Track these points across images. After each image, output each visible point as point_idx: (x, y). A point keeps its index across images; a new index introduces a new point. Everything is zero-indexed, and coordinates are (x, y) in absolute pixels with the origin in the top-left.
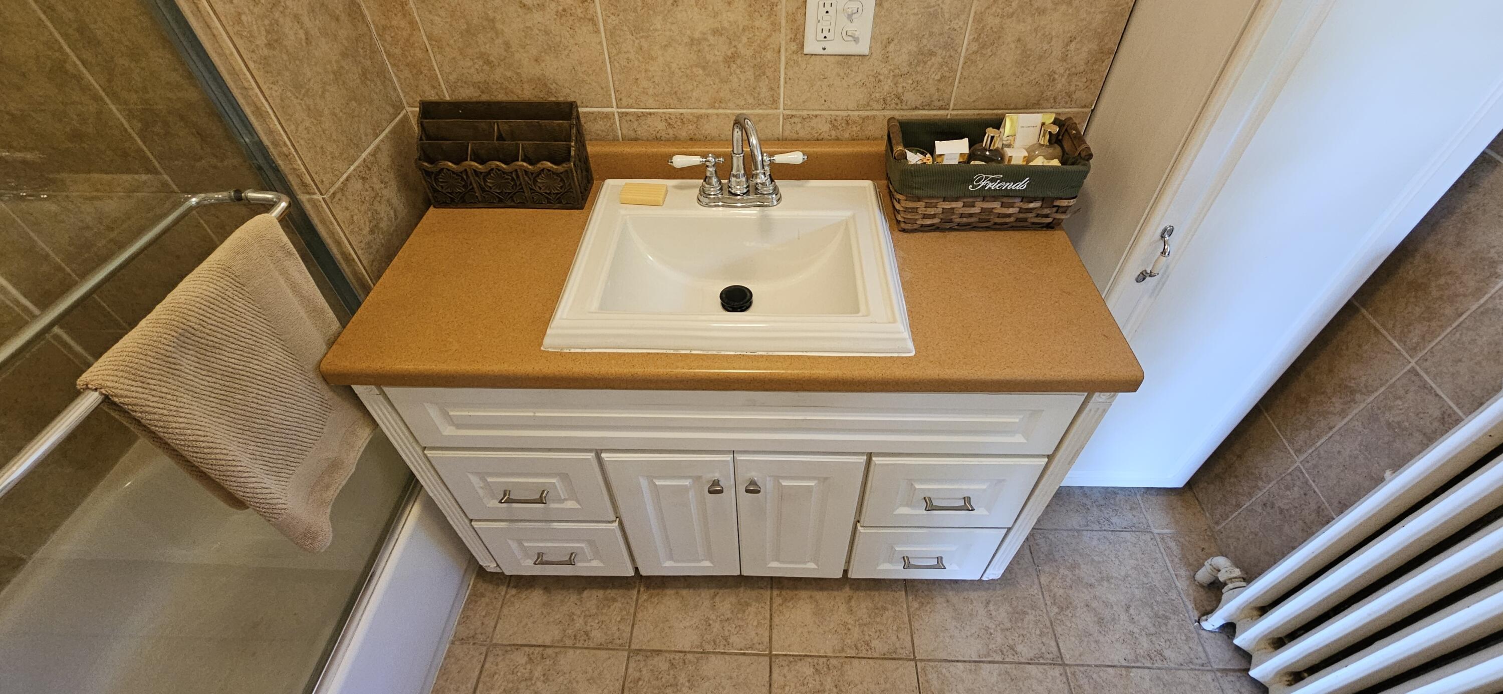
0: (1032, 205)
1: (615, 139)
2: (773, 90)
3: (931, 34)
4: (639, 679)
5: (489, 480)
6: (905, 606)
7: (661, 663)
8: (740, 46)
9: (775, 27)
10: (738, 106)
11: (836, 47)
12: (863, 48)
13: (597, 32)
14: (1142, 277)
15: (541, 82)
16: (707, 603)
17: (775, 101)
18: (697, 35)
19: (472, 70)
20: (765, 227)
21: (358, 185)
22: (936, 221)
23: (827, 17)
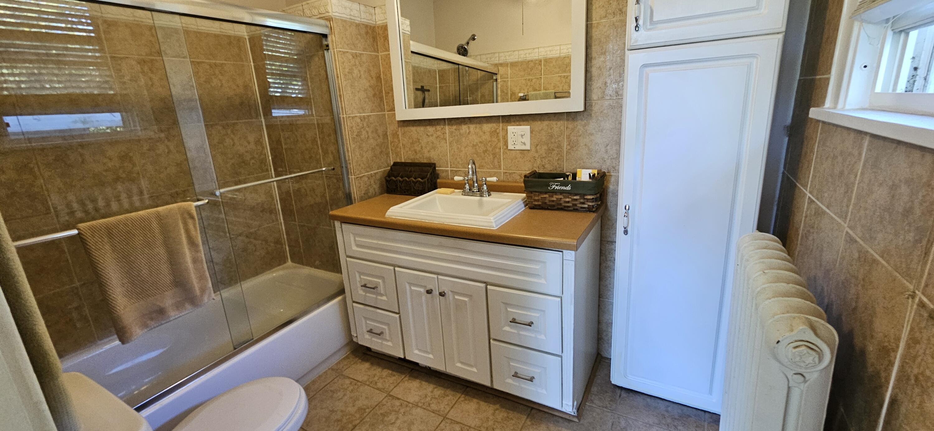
0: (575, 197)
1: (448, 179)
2: (499, 162)
3: (552, 143)
4: (385, 405)
5: (362, 277)
6: (523, 422)
7: (397, 403)
8: (488, 147)
9: (499, 140)
10: (488, 168)
11: (519, 147)
12: (528, 147)
13: (446, 143)
14: (626, 232)
15: (429, 158)
16: (431, 389)
17: (500, 167)
18: (475, 144)
19: (411, 155)
20: (481, 204)
21: (366, 179)
22: (540, 203)
23: (514, 137)
